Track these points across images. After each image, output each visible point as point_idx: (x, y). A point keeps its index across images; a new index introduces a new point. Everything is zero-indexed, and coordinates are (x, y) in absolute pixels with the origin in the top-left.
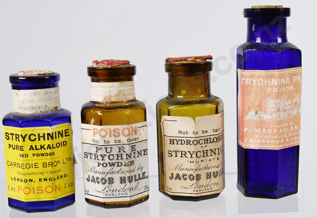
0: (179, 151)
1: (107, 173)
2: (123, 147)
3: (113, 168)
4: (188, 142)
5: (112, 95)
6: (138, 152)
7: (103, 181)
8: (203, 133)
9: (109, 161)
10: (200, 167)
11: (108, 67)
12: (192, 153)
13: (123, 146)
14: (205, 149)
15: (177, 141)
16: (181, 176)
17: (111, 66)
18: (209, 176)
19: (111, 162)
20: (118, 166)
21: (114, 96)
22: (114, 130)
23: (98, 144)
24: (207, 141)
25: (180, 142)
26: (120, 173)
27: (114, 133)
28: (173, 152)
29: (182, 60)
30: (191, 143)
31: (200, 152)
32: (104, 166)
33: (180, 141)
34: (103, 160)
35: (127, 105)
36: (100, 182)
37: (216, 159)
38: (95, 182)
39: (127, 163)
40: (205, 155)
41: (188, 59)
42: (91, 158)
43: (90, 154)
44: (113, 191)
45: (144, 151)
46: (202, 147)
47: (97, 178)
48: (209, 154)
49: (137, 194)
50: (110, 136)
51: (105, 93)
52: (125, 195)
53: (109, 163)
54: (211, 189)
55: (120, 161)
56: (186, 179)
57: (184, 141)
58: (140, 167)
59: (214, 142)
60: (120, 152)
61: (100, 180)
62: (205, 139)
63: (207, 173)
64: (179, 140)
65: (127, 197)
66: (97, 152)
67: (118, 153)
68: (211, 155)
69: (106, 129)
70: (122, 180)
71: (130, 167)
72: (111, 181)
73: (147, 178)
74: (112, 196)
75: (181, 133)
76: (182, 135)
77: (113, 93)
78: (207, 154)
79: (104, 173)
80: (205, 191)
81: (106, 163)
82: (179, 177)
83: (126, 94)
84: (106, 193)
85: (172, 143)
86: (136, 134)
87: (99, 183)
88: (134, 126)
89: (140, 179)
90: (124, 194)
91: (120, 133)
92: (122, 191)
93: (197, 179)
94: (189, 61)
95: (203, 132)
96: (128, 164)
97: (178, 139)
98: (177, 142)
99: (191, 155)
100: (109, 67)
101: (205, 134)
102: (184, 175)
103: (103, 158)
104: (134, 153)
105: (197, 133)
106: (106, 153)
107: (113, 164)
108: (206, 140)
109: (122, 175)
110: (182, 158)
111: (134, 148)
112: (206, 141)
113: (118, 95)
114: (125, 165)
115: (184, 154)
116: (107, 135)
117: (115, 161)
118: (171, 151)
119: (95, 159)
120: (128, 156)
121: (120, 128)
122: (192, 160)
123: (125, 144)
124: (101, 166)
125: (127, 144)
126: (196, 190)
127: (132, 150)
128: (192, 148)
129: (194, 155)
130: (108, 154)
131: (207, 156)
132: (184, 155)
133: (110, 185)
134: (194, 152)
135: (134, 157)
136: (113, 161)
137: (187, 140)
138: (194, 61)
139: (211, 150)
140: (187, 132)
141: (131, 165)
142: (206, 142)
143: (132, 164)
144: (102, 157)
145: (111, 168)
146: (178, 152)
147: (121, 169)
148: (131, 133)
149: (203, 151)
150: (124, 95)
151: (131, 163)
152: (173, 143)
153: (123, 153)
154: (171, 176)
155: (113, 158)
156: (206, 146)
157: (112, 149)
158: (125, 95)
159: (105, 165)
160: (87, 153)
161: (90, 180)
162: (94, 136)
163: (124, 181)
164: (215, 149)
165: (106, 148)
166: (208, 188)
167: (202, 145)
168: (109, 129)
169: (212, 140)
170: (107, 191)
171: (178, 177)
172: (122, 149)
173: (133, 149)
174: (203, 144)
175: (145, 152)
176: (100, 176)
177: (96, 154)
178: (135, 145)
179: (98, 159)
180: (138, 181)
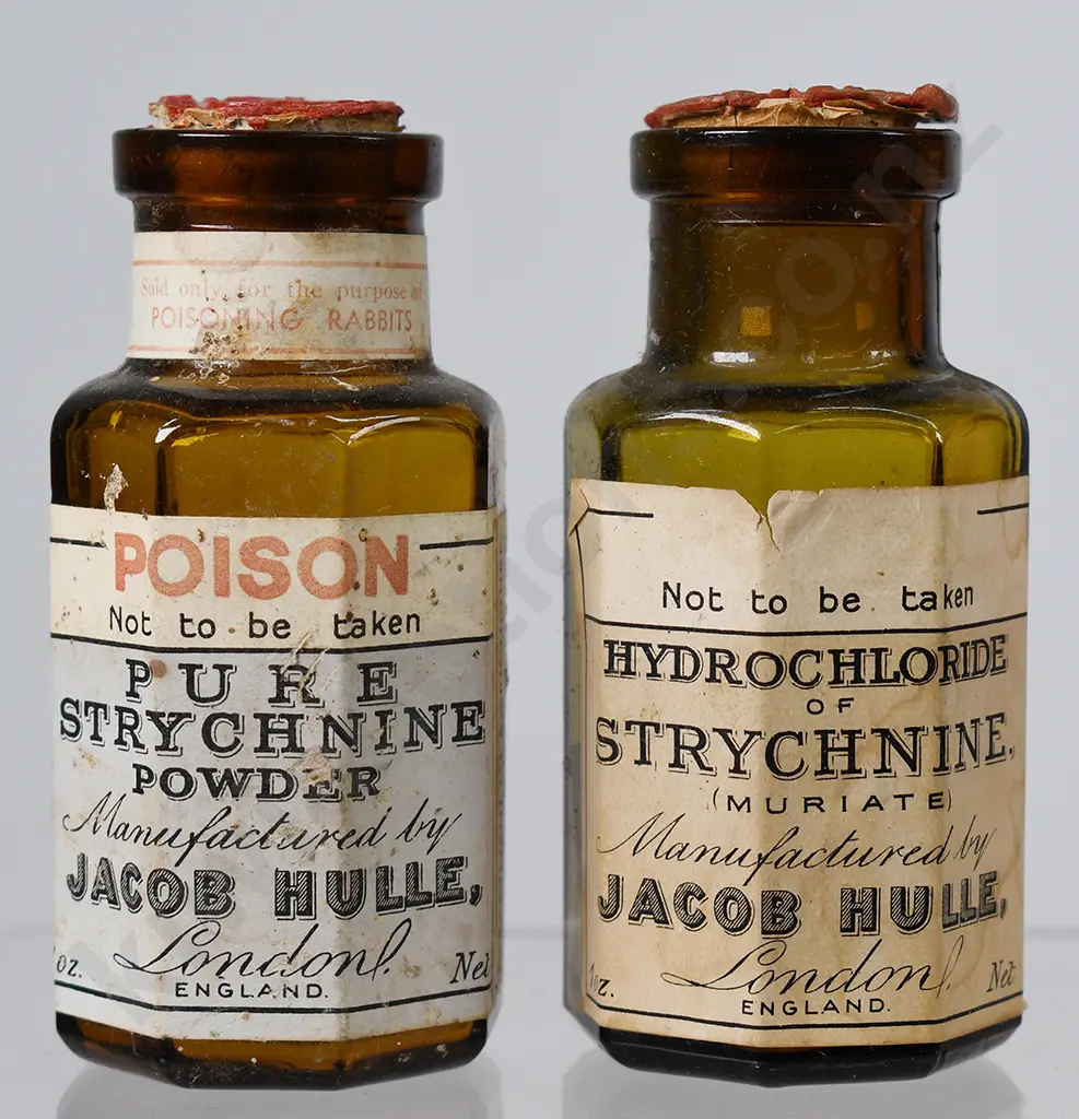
0: (663, 721)
1: (193, 840)
2: (305, 670)
3: (229, 809)
4: (720, 667)
5: (253, 316)
6: (411, 711)
7: (164, 893)
8: (823, 609)
9: (209, 759)
10: (795, 844)
11: (238, 128)
12: (740, 740)
13: (306, 660)
14: (833, 720)
15: (650, 657)
16: (668, 893)
17: (258, 125)
18: (859, 913)
19: (220, 764)
20: (265, 794)
21: (264, 326)
22: (249, 552)
23: (139, 639)
24: (857, 665)
25: (666, 666)
26: (274, 849)
27: (246, 571)
28: (622, 727)
29: (722, 105)
30: (739, 672)
31: (799, 737)
32: (169, 793)
33: (671, 656)
34: (164, 747)
35: (350, 387)
36: (145, 903)
37: (918, 803)
38: (114, 901)
39: (328, 778)
40: (839, 762)
41: (763, 104)
42: (96, 737)
43: (91, 709)
44: (227, 965)
45: (460, 713)
46: (815, 707)
47: (131, 873)
48: (868, 759)
49: (392, 1004)
50: (222, 591)
51: (209, 304)
52: (303, 1002)
53: (207, 773)
54: (877, 1005)
55: (282, 762)
56: (696, 923)
57: (694, 655)
58: (426, 817)
59: (907, 676)
60: (280, 698)
61: (139, 887)
62: (836, 653)
63: (849, 895)
64: (664, 647)
65: (320, 1011)
66: (132, 693)
67: (267, 709)
68: (884, 769)
69: (194, 538)
70: (288, 895)
71: (344, 810)
72: (215, 894)
73: (473, 902)
74: (215, 1000)
75: (677, 599)
76: (685, 617)
77: (257, 306)
78: (852, 762)
79: (170, 841)
80: (831, 1017)
81: (184, 773)
82: (656, 908)
83: (354, 314)
84: (178, 975)
85: (622, 666)
86: (400, 588)
87: (135, 905)
88: (387, 529)
89: (423, 900)
90: (302, 991)
91: (287, 575)
92: (289, 969)
93: (769, 927)
94: (771, 117)
95: (829, 603)
96: (335, 785)
97: (656, 639)
98: (654, 662)
99: (737, 754)
100: (246, 127)
101: (840, 619)
102: (689, 893)
103: (166, 737)
104: (383, 716)
105: (779, 604)
106: (187, 705)
107: (231, 783)
108: (848, 658)
109: (292, 862)
110: (676, 776)
111: (379, 681)
112: (849, 666)
113: (291, 320)
114: (312, 794)
115: (689, 748)
116: (198, 580)
117: (247, 758)
118: (612, 725)
119: (120, 741)
120: (338, 730)
121: (288, 541)
122: (740, 788)
123: (317, 651)
124: (154, 791)
125: (332, 651)
126: (757, 1000)
127: (367, 697)
128: (742, 708)
129: (754, 759)
130: (202, 713)
131: (852, 769)
132: (694, 751)
133: (210, 925)
134: (752, 734)
135: (383, 744)
136: (234, 763)
137: (713, 652)
138: (804, 113)
139: (885, 733)
140: (712, 594)
141: (355, 794)
142: (848, 674)
143: (363, 789)
144: (160, 726)
145: (217, 805)
146: (657, 727)
147: (282, 821)
148: (361, 577)
149: (824, 734)
150: (334, 319)
151: (356, 782)
152: (628, 666)
153: (300, 708)
154: (606, 897)
155: (237, 741)
156: (843, 704)
157: (234, 679)
158: (343, 323)
159: (177, 783)
160: (76, 704)
161: (90, 888)
162: (120, 586)
163: (303, 901)
164: (915, 731)
165: (190, 669)
166: (848, 996)
167: (815, 693)
168: (216, 539)
169: (892, 666)
170: (185, 966)
171: (650, 903)
172: (296, 684)
173: (376, 690)
174: (824, 683)
175: (472, 719)
176: (148, 860)
177: (130, 711)
178: (389, 664)
179: (137, 744)
180: (404, 916)
